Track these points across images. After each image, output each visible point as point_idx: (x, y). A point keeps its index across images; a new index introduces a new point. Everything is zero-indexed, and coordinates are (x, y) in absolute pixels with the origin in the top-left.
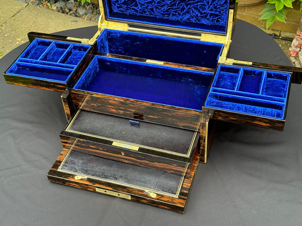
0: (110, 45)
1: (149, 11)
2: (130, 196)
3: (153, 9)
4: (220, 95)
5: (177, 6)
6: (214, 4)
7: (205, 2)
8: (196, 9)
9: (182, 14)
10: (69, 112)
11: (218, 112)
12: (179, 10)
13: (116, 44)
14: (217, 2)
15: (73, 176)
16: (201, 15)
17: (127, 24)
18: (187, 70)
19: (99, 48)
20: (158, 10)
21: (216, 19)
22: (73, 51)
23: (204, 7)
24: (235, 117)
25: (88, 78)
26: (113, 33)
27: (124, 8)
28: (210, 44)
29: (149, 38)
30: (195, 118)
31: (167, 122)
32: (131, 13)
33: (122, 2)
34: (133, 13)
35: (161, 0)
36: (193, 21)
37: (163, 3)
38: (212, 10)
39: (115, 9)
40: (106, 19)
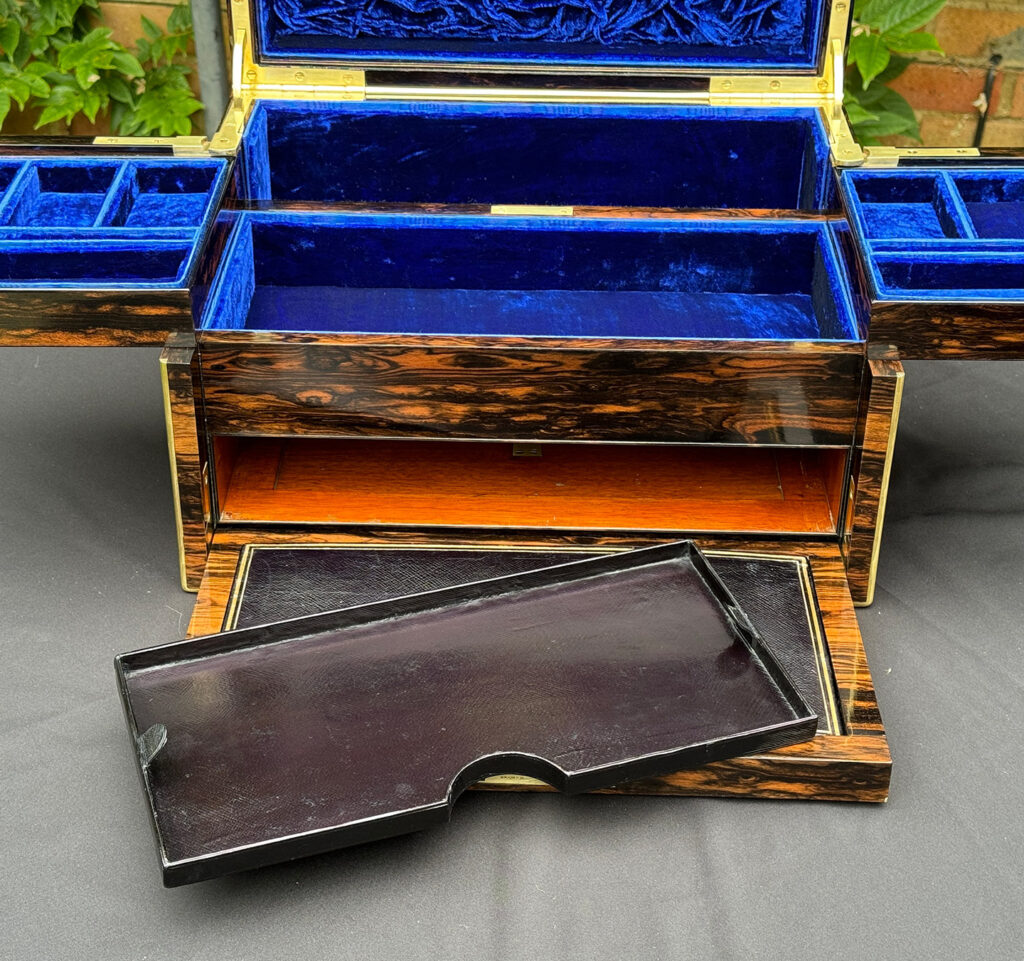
0: (280, 181)
4: (915, 259)
10: (195, 449)
11: (943, 318)
17: (363, 73)
18: (691, 225)
21: (760, 12)
22: (138, 196)
24: (1022, 330)
26: (300, 118)
27: (337, 6)
29: (474, 119)
30: (825, 377)
31: (684, 426)
32: (364, 29)
34: (375, 29)
36: (658, 33)
39: (291, 15)
40: (257, 59)
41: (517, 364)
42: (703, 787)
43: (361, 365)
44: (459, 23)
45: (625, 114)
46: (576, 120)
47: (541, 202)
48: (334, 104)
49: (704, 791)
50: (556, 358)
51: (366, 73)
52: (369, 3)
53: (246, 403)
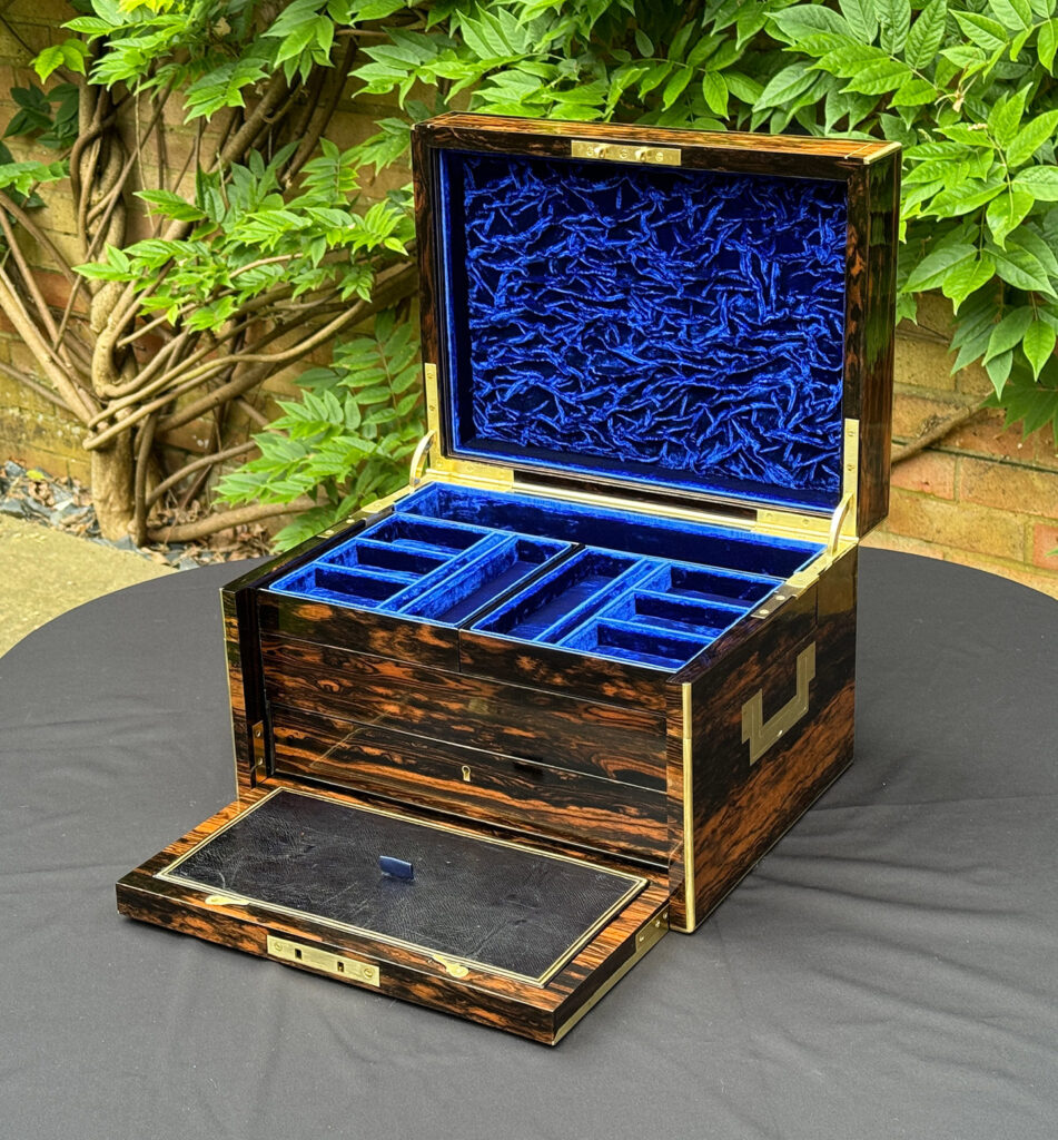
1: (592, 434)
2: (377, 969)
3: (605, 423)
5: (686, 414)
6: (805, 410)
7: (774, 399)
8: (747, 425)
9: (702, 444)
12: (690, 431)
14: (814, 403)
15: (201, 895)
16: (762, 448)
17: (512, 473)
20: (622, 429)
21: (812, 465)
23: (773, 420)
26: (461, 500)
27: (512, 421)
28: (780, 545)
29: (576, 516)
31: (566, 756)
32: (532, 441)
33: (505, 400)
34: (539, 442)
35: (633, 393)
36: (738, 471)
37: (638, 404)
38: (797, 430)
39: (482, 425)
40: (445, 453)
41: (452, 684)
42: (435, 1002)
43: (356, 667)
44: (596, 444)
45: (685, 528)
46: (648, 528)
48: (483, 492)
49: (432, 1004)
50: (478, 685)
51: (515, 472)
52: (532, 422)
53: (289, 682)
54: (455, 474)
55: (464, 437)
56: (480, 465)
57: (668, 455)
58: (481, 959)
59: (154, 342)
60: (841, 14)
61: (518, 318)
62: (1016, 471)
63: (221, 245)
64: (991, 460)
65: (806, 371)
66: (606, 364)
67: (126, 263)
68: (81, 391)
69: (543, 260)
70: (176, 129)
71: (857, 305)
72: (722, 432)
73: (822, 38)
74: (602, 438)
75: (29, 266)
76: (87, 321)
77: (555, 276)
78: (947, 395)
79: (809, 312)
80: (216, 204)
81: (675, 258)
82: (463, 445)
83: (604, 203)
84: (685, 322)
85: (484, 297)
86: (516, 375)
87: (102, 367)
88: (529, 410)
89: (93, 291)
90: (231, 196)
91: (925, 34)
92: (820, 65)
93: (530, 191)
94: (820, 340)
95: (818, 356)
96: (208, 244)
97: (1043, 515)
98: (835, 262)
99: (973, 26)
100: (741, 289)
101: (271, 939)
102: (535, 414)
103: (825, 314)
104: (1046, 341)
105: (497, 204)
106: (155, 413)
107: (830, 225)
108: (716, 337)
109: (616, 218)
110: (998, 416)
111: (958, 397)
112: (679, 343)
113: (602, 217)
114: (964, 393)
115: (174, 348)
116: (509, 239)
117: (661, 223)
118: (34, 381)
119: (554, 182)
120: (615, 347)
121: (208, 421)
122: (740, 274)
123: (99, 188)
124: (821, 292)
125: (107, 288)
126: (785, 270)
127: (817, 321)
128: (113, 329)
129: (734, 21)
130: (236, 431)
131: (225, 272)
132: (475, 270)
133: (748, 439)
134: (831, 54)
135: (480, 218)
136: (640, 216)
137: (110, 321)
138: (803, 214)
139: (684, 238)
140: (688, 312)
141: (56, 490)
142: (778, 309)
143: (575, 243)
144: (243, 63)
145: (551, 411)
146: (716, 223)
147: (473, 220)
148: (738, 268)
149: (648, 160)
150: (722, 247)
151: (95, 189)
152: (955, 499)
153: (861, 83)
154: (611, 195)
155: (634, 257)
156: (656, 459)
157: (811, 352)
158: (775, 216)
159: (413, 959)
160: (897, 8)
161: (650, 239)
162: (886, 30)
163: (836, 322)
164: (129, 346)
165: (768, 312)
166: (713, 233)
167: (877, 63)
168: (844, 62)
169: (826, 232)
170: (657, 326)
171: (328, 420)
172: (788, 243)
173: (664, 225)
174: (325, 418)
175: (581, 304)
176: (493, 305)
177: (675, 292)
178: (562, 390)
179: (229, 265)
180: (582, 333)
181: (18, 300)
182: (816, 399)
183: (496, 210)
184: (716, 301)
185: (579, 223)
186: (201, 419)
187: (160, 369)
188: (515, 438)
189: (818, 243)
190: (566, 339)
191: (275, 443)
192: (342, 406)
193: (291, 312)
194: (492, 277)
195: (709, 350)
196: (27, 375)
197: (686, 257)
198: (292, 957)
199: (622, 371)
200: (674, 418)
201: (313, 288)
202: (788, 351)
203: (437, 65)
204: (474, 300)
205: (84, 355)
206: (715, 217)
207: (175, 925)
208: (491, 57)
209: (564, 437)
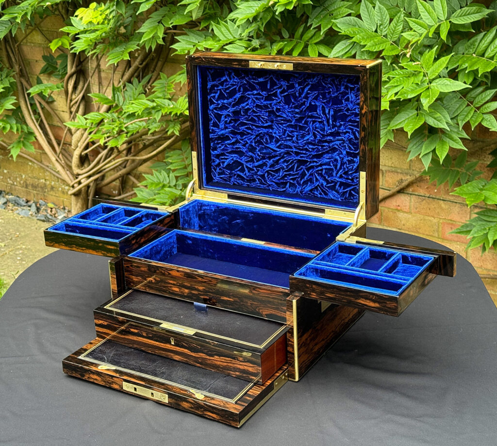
0: (201, 224)
1: (259, 179)
2: (167, 395)
3: (264, 175)
5: (296, 171)
6: (344, 169)
7: (332, 164)
8: (320, 175)
9: (303, 183)
11: (310, 285)
12: (298, 178)
13: (209, 223)
14: (348, 166)
15: (96, 365)
16: (327, 184)
18: (295, 253)
19: (181, 220)
20: (271, 177)
21: (347, 191)
22: (145, 220)
23: (331, 173)
24: (333, 293)
25: (155, 255)
26: (206, 206)
27: (227, 175)
28: (334, 223)
29: (252, 212)
31: (246, 308)
32: (235, 183)
33: (224, 166)
34: (238, 183)
35: (275, 163)
36: (318, 194)
37: (277, 167)
38: (341, 177)
39: (215, 176)
40: (200, 188)
41: (200, 279)
42: (191, 409)
43: (161, 272)
44: (261, 183)
45: (296, 217)
46: (281, 217)
47: (255, 239)
49: (190, 410)
50: (210, 279)
51: (228, 195)
52: (235, 175)
53: (135, 279)
54: (204, 196)
55: (208, 181)
56: (214, 192)
57: (289, 187)
58: (210, 391)
59: (96, 152)
60: (362, 20)
61: (229, 133)
62: (434, 201)
63: (122, 114)
64: (424, 196)
65: (344, 153)
66: (264, 151)
67: (85, 122)
68: (68, 172)
69: (239, 109)
70: (105, 71)
71: (364, 126)
72: (311, 178)
73: (355, 29)
74: (263, 181)
75: (48, 124)
76: (70, 145)
77: (244, 116)
78: (406, 171)
79: (345, 129)
80: (120, 99)
81: (291, 108)
82: (207, 184)
83: (263, 86)
84: (296, 134)
85: (216, 125)
86: (228, 156)
87: (76, 163)
88: (234, 170)
89: (73, 133)
90: (126, 95)
91: (395, 28)
92: (354, 40)
93: (233, 82)
94: (350, 140)
95: (349, 147)
96: (117, 114)
97: (445, 218)
98: (355, 108)
99: (414, 24)
100: (318, 120)
101: (124, 383)
102: (236, 172)
103: (352, 129)
104: (445, 148)
105: (220, 87)
106: (96, 180)
107: (353, 94)
108: (308, 139)
109: (268, 92)
110: (427, 179)
111: (411, 171)
112: (293, 142)
113: (262, 91)
114: (413, 170)
115: (103, 154)
116: (225, 101)
117: (285, 94)
118: (50, 169)
119: (243, 78)
120: (267, 144)
121: (117, 183)
122: (317, 114)
123: (75, 93)
124: (350, 121)
125: (78, 132)
126: (336, 112)
127: (349, 132)
128: (80, 148)
129: (320, 23)
130: (128, 187)
131: (123, 125)
132: (212, 114)
133: (321, 181)
134: (358, 36)
135: (214, 93)
136: (277, 92)
137: (79, 144)
138: (342, 89)
139: (295, 100)
140: (297, 130)
141: (58, 211)
142: (333, 128)
143: (251, 102)
144: (130, 43)
145: (242, 170)
146: (308, 94)
147: (211, 94)
148: (317, 112)
149: (280, 68)
150: (310, 103)
151: (74, 94)
152: (410, 212)
153: (370, 47)
154: (265, 83)
155: (275, 107)
156: (284, 189)
157: (346, 145)
158: (331, 90)
159: (182, 392)
160: (384, 18)
161: (281, 100)
162: (380, 26)
163: (356, 133)
164: (86, 154)
165: (329, 129)
166: (306, 97)
167: (376, 39)
168: (363, 38)
169: (352, 96)
170: (285, 135)
171: (163, 182)
172: (336, 101)
173: (287, 95)
174: (162, 181)
175: (254, 127)
176: (219, 128)
177: (291, 122)
178: (247, 162)
179: (125, 122)
180: (255, 139)
181: (43, 137)
182: (349, 164)
183: (220, 90)
184: (308, 125)
185: (253, 94)
186: (114, 183)
187: (98, 163)
188: (228, 181)
189: (349, 101)
190: (248, 141)
191: (142, 191)
192: (169, 176)
193: (149, 140)
194: (218, 117)
195: (306, 145)
196: (48, 166)
197: (296, 107)
198: (133, 391)
199: (270, 154)
200: (291, 172)
201: (157, 130)
202: (337, 145)
203: (204, 43)
204: (212, 126)
205: (70, 158)
206: (307, 91)
207: (86, 378)
208: (225, 39)
209: (248, 181)
